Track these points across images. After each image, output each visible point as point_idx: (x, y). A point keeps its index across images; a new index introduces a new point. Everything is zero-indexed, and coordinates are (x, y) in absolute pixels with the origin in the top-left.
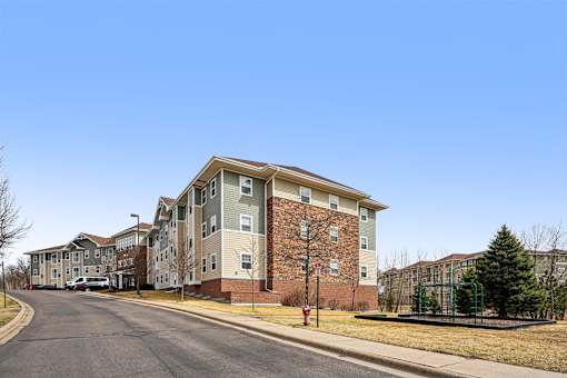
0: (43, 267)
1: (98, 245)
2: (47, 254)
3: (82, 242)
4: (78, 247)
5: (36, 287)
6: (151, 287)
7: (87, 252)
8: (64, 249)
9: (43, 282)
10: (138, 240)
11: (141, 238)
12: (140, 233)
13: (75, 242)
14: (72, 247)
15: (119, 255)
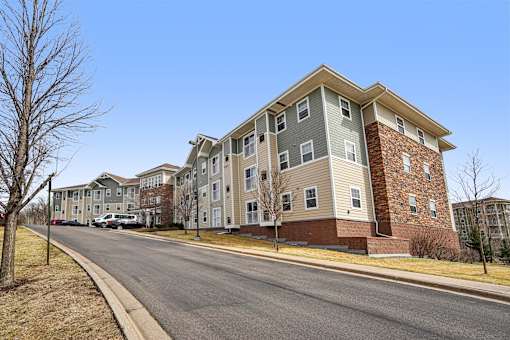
0: (64, 203)
1: (121, 184)
2: (69, 192)
3: (104, 181)
4: (101, 186)
5: (59, 223)
6: (180, 227)
7: (109, 191)
8: (87, 187)
9: (64, 218)
10: (165, 179)
11: (169, 177)
12: (168, 172)
13: (97, 181)
14: (94, 186)
15: (144, 193)
